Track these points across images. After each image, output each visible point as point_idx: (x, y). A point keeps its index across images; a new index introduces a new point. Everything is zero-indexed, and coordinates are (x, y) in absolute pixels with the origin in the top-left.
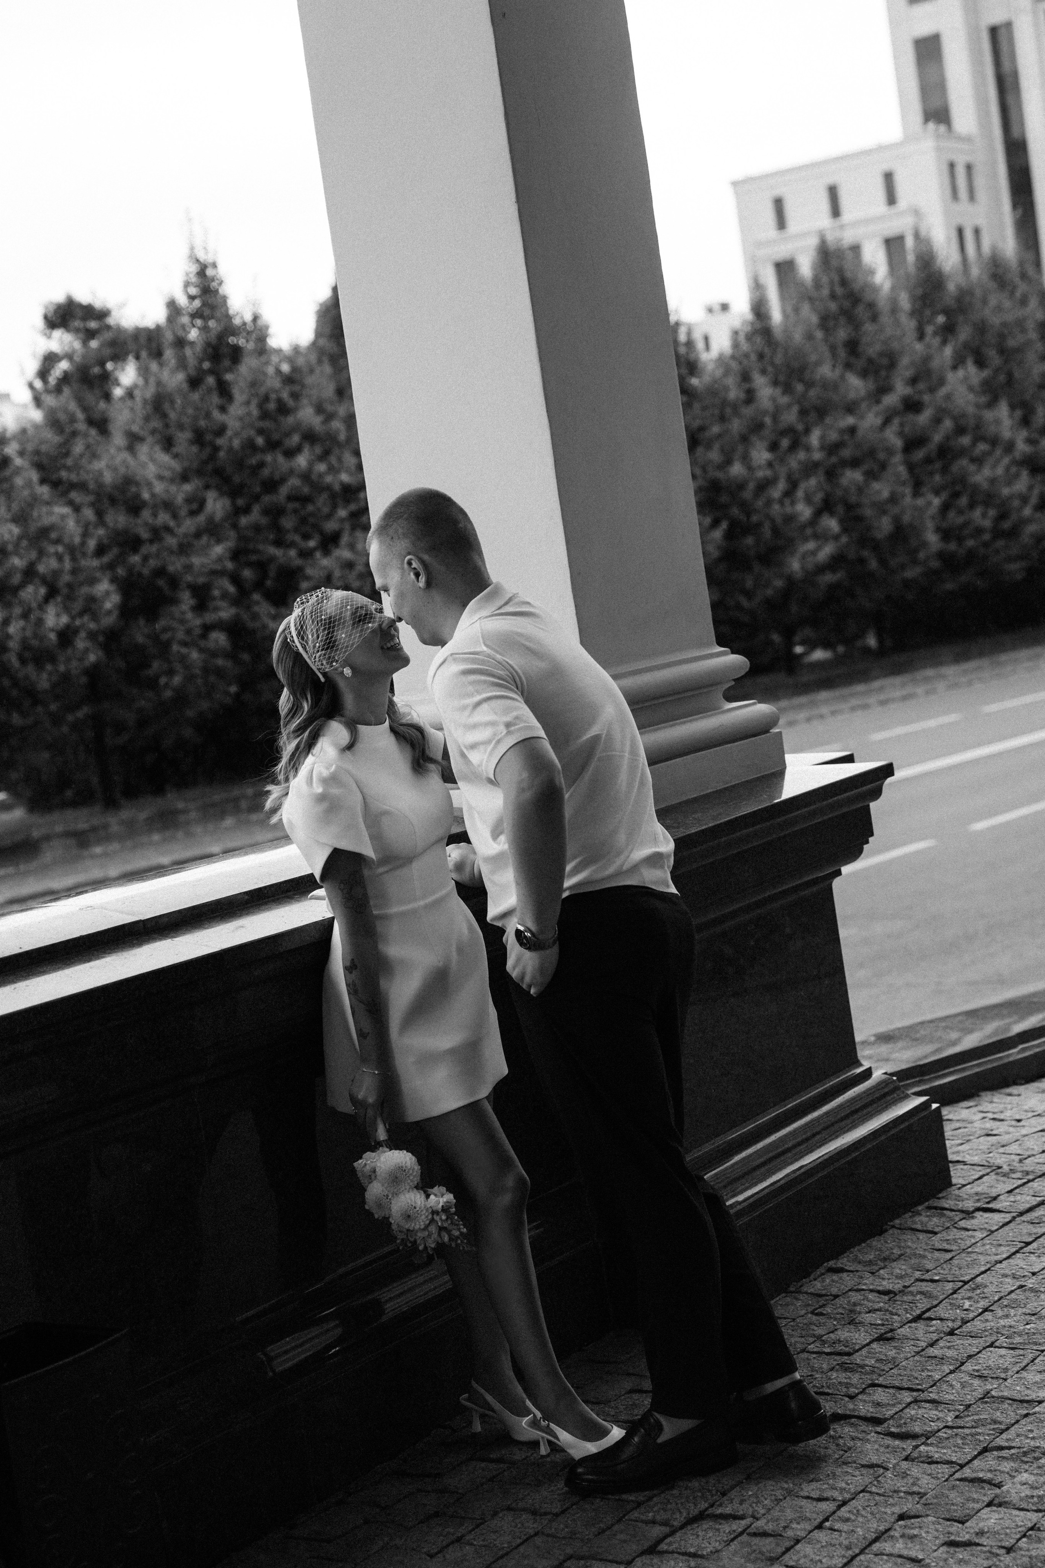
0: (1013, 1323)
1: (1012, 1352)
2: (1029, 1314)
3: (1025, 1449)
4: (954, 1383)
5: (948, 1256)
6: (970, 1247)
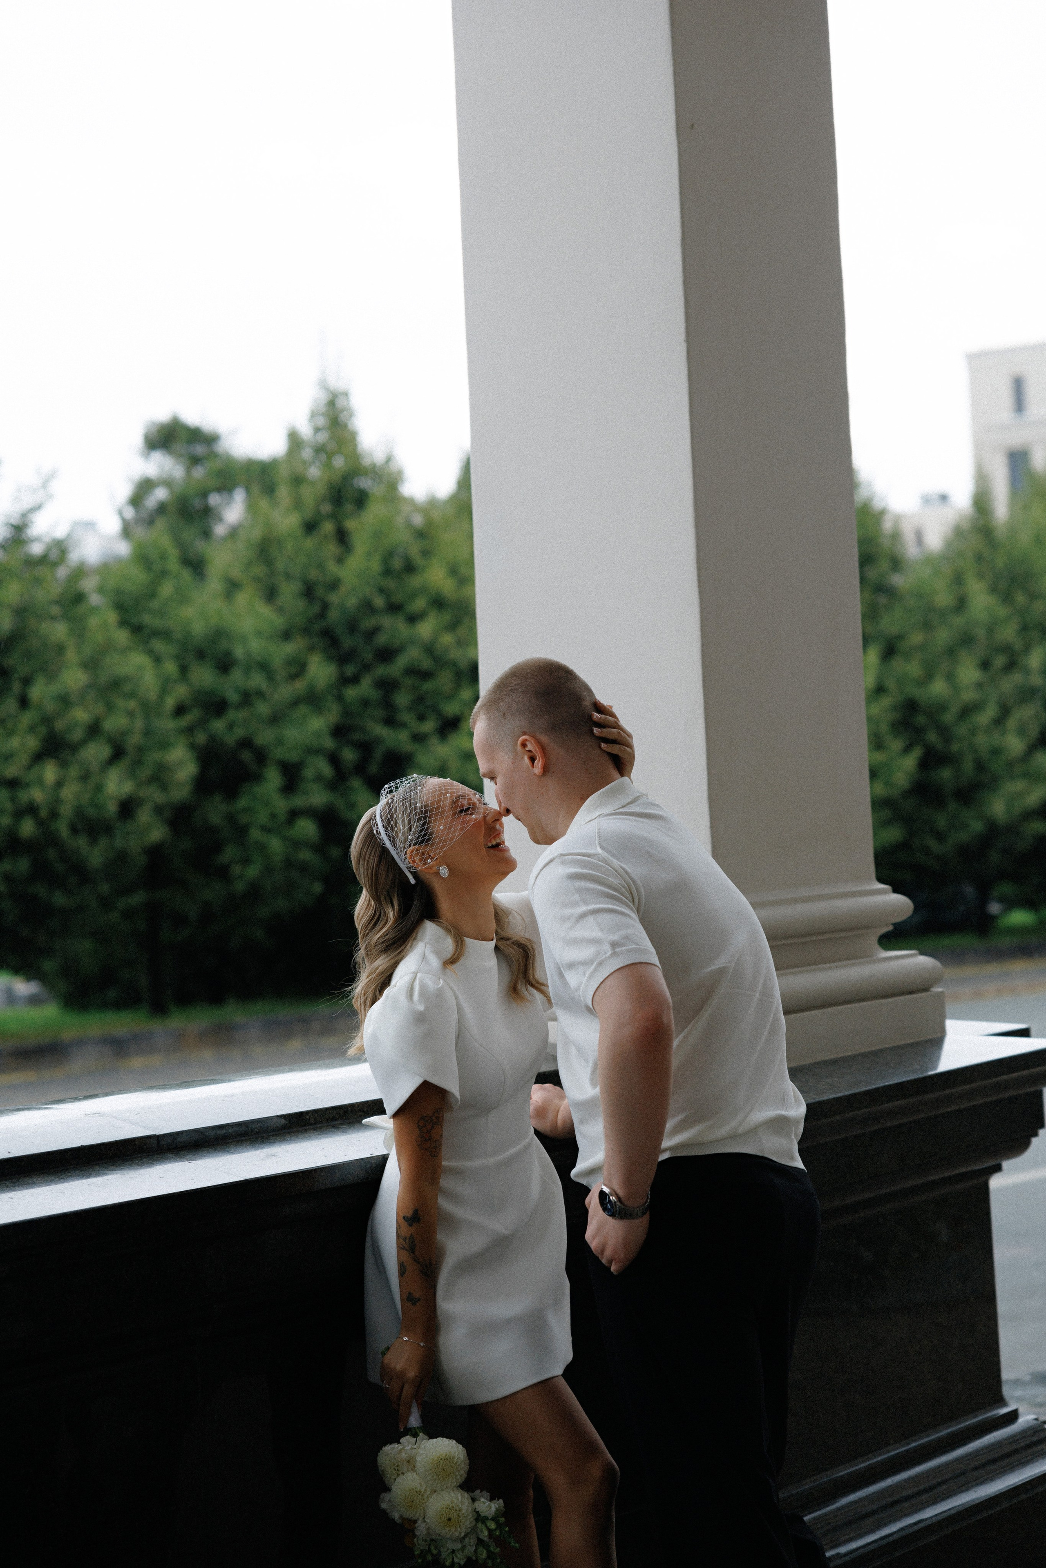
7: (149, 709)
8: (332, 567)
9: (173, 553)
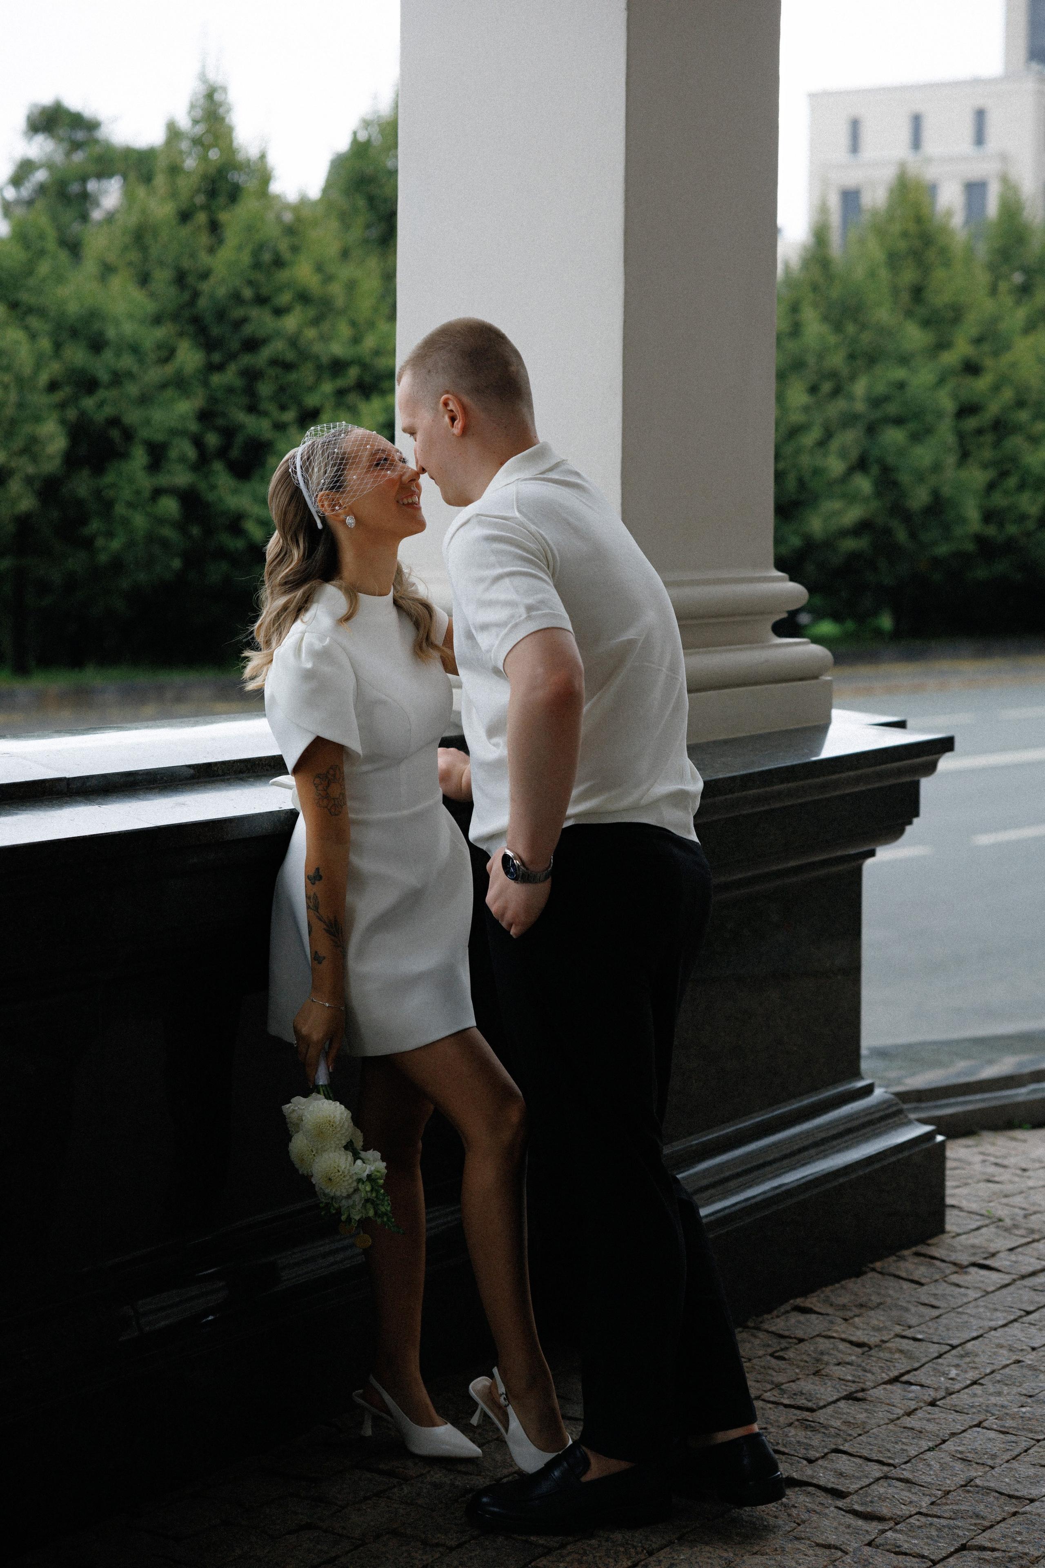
0: (1006, 1403)
1: (1002, 1436)
2: (1026, 1395)
3: (1010, 1554)
4: (932, 1463)
5: (936, 1313)
6: (960, 1307)
7: (21, 383)
8: (205, 259)
9: (51, 234)
